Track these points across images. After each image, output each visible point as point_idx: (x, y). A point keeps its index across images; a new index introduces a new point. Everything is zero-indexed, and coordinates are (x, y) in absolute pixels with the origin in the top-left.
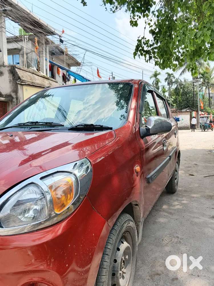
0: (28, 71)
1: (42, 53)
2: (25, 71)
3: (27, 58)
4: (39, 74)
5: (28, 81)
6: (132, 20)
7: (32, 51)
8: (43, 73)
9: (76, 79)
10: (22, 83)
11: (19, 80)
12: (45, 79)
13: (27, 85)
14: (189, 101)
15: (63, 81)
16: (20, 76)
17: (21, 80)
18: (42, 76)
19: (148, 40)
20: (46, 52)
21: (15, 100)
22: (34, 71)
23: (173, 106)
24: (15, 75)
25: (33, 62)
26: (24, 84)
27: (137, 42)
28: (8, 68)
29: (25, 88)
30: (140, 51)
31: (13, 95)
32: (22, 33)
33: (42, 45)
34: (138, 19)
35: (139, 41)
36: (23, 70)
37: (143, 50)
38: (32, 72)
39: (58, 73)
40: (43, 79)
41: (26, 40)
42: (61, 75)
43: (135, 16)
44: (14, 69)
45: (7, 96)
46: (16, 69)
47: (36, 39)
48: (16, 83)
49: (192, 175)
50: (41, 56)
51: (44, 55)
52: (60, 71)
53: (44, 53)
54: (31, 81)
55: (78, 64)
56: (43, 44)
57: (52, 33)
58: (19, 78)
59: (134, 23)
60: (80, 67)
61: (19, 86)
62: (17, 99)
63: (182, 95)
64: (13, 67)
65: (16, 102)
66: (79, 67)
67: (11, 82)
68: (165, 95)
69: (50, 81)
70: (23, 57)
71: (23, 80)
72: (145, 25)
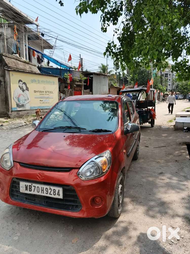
0: (13, 58)
1: (22, 40)
2: (10, 58)
3: (7, 43)
4: (22, 60)
5: (13, 67)
6: (103, 27)
7: (11, 37)
8: (24, 58)
9: (50, 61)
10: (9, 69)
11: (6, 66)
12: (26, 64)
13: (13, 70)
15: (38, 62)
16: (7, 63)
17: (8, 66)
18: (24, 62)
19: (116, 45)
20: (25, 39)
21: (3, 83)
22: (17, 57)
23: (131, 83)
24: (3, 61)
25: (12, 46)
26: (10, 70)
27: (108, 45)
29: (11, 73)
30: (109, 52)
31: (1, 79)
32: (2, 21)
33: (21, 33)
34: (107, 26)
35: (109, 44)
36: (8, 57)
37: (112, 51)
38: (16, 59)
39: (34, 55)
40: (24, 64)
41: (6, 27)
42: (36, 57)
43: (105, 24)
46: (3, 57)
47: (15, 26)
48: (4, 69)
49: (147, 147)
50: (21, 42)
51: (24, 42)
52: (35, 54)
53: (24, 41)
54: (15, 67)
55: (50, 47)
56: (23, 33)
57: (31, 23)
58: (6, 65)
59: (104, 29)
60: (53, 50)
61: (6, 71)
62: (5, 82)
63: (138, 74)
65: (4, 85)
66: (51, 50)
68: (124, 73)
69: (30, 65)
70: (4, 42)
71: (10, 67)
72: (113, 33)
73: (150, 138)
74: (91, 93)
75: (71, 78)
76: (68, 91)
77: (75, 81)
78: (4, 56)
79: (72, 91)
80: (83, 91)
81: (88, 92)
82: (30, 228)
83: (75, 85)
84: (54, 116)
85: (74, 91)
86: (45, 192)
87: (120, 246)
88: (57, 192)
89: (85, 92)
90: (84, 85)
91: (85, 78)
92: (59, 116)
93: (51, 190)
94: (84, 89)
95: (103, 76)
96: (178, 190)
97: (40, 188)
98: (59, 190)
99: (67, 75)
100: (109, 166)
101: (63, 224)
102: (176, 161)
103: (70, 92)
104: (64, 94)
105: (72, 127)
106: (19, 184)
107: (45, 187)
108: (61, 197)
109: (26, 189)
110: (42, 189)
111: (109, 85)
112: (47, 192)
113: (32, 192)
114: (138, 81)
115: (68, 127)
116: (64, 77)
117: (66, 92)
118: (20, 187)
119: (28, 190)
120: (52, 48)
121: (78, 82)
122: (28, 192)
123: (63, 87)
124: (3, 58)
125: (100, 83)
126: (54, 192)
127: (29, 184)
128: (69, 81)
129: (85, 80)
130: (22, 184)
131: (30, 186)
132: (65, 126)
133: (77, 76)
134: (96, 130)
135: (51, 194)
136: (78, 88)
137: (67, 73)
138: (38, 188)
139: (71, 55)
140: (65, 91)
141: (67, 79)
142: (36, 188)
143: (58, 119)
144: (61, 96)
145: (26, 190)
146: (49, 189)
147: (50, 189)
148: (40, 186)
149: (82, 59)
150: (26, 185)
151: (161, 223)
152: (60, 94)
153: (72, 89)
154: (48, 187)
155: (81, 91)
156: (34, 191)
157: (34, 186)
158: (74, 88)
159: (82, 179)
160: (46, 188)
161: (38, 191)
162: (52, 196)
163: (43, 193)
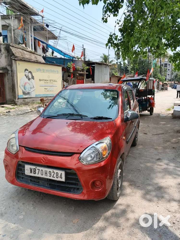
0: (19, 48)
1: (28, 31)
2: (17, 48)
3: (14, 34)
4: (28, 50)
5: (20, 57)
7: (18, 28)
8: (30, 48)
9: (54, 51)
10: (16, 59)
12: (32, 54)
13: (19, 60)
14: (144, 69)
15: (43, 52)
16: (14, 53)
17: (14, 56)
18: (30, 51)
19: (117, 36)
21: (10, 72)
22: (23, 47)
24: (10, 51)
25: (19, 37)
26: (17, 60)
27: (109, 36)
28: (3, 45)
29: (18, 62)
30: (111, 43)
31: (9, 68)
32: (9, 13)
33: (27, 24)
35: (111, 36)
36: (15, 47)
37: (113, 43)
38: (22, 49)
39: (39, 45)
40: (30, 53)
41: (13, 18)
42: (41, 47)
44: (9, 47)
45: (3, 69)
47: (22, 18)
48: (11, 58)
50: (27, 33)
51: (30, 33)
53: (30, 31)
54: (22, 56)
56: (29, 24)
57: (36, 14)
58: (13, 54)
60: (57, 41)
61: (13, 61)
62: (12, 71)
64: (8, 45)
65: (11, 73)
67: (7, 57)
68: (125, 63)
69: (35, 55)
70: (11, 33)
71: (16, 56)
72: (115, 24)
73: (149, 126)
74: (93, 81)
75: (74, 67)
76: (71, 80)
77: (77, 70)
78: (11, 46)
79: (74, 80)
80: (85, 80)
81: (89, 81)
82: (34, 208)
83: (78, 74)
84: (57, 104)
85: (76, 79)
86: (48, 175)
87: (119, 227)
88: (59, 175)
89: (87, 81)
90: (86, 74)
91: (88, 67)
92: (62, 104)
93: (54, 173)
94: (86, 78)
95: (104, 66)
96: (175, 176)
97: (44, 171)
98: (61, 173)
99: (70, 64)
100: (109, 152)
101: (65, 205)
102: (174, 148)
103: (73, 80)
104: (67, 82)
105: (75, 114)
106: (24, 167)
107: (48, 170)
108: (63, 180)
109: (31, 172)
110: (46, 172)
111: (110, 74)
112: (50, 175)
113: (36, 175)
114: (138, 71)
115: (70, 114)
116: (67, 66)
117: (70, 81)
118: (25, 170)
119: (33, 172)
120: (56, 39)
121: (80, 71)
122: (32, 175)
123: (66, 75)
124: (10, 48)
125: (101, 72)
126: (57, 175)
127: (33, 167)
128: (72, 71)
129: (88, 69)
130: (27, 168)
131: (34, 169)
132: (68, 113)
133: (80, 66)
134: (97, 117)
135: (54, 177)
136: (81, 77)
137: (70, 63)
138: (42, 171)
139: (74, 45)
140: (68, 79)
141: (70, 68)
142: (40, 171)
143: (61, 107)
144: (64, 84)
146: (52, 172)
147: (53, 173)
148: (44, 169)
149: (85, 49)
150: (30, 168)
151: (158, 207)
152: (63, 82)
153: (75, 78)
155: (83, 80)
156: (38, 174)
157: (38, 169)
158: (77, 77)
159: (83, 163)
160: (50, 171)
161: (42, 174)
162: (55, 179)
163: (47, 176)
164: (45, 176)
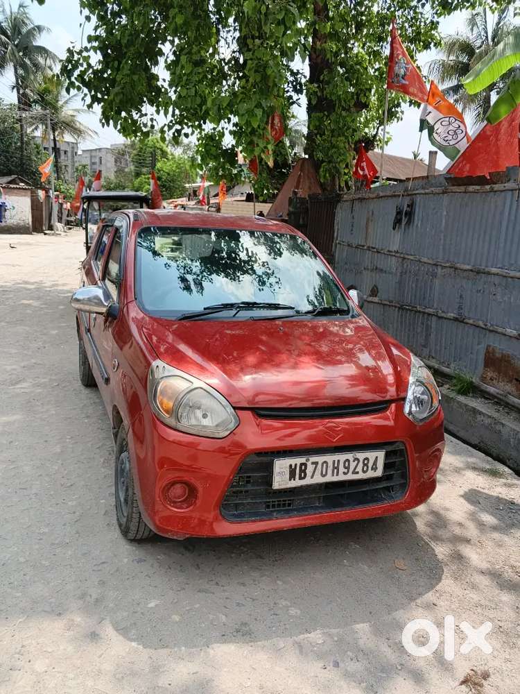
14: (11, 157)
27: (67, 53)
86: (342, 469)
88: (370, 465)
93: (356, 462)
97: (330, 464)
98: (376, 458)
106: (271, 468)
107: (342, 457)
108: (379, 472)
109: (292, 476)
110: (336, 465)
112: (346, 471)
113: (308, 481)
118: (275, 475)
119: (297, 476)
122: (296, 483)
126: (364, 465)
127: (298, 461)
130: (281, 467)
131: (302, 464)
132: (240, 302)
135: (358, 473)
138: (324, 465)
142: (319, 466)
145: (290, 480)
146: (351, 460)
147: (354, 461)
148: (330, 458)
150: (291, 466)
154: (350, 456)
156: (312, 477)
157: (313, 463)
160: (346, 461)
161: (324, 473)
162: (361, 476)
163: (338, 475)
164: (333, 475)
